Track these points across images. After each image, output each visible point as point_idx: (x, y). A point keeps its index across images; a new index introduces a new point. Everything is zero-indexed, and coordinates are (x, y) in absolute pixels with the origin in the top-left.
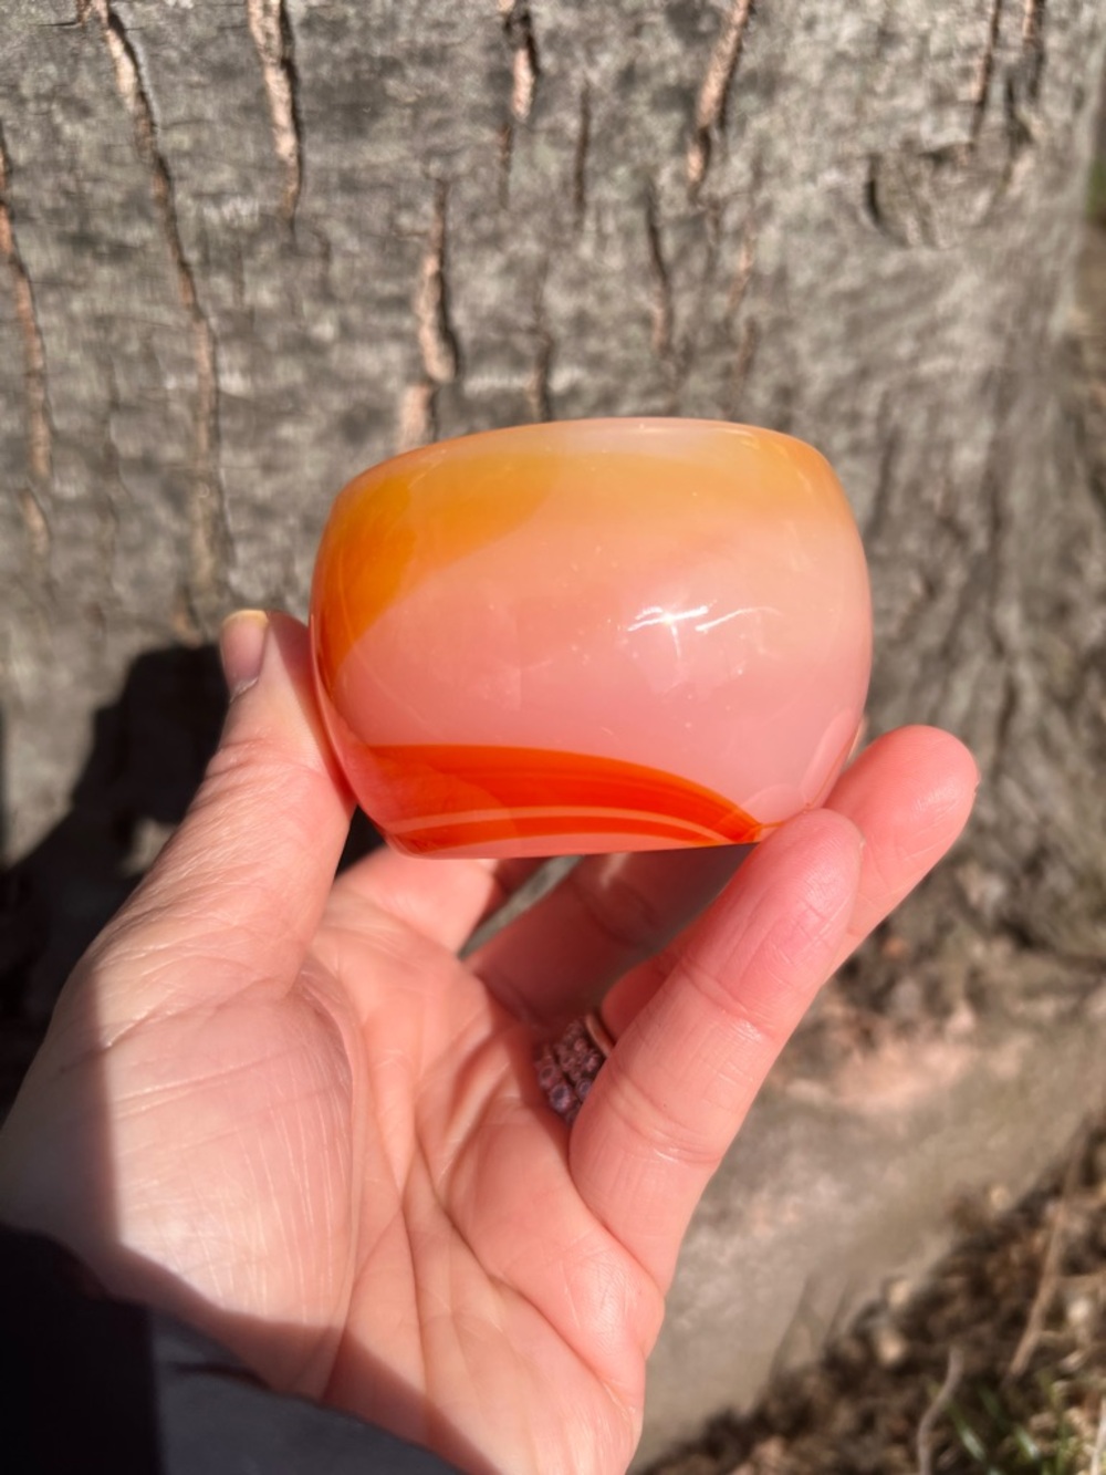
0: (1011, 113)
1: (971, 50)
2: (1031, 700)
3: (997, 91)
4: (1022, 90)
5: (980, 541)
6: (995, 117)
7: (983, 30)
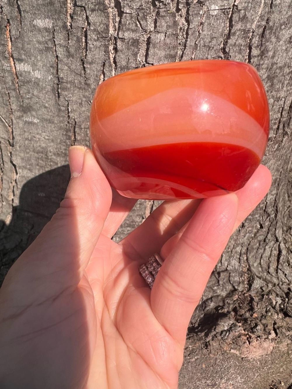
0: (284, 130)
1: (276, 119)
2: (284, 252)
3: (281, 126)
4: (286, 125)
5: (273, 216)
6: (281, 131)
7: (279, 115)
